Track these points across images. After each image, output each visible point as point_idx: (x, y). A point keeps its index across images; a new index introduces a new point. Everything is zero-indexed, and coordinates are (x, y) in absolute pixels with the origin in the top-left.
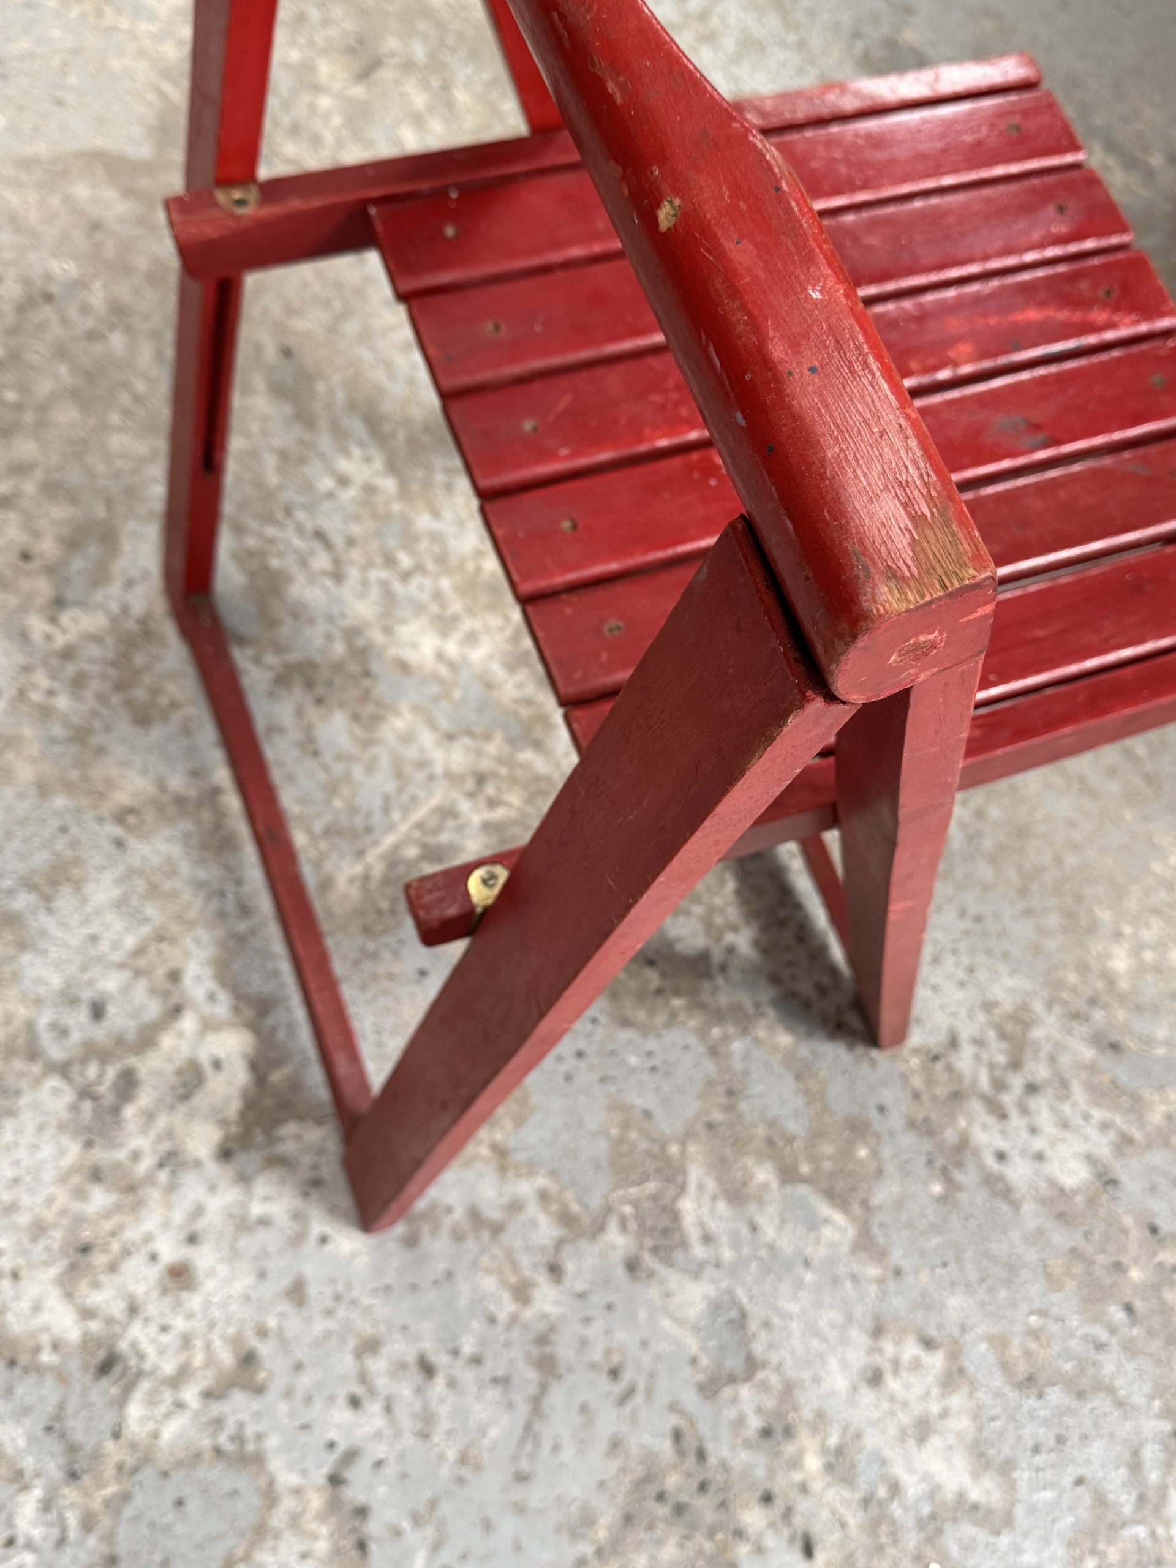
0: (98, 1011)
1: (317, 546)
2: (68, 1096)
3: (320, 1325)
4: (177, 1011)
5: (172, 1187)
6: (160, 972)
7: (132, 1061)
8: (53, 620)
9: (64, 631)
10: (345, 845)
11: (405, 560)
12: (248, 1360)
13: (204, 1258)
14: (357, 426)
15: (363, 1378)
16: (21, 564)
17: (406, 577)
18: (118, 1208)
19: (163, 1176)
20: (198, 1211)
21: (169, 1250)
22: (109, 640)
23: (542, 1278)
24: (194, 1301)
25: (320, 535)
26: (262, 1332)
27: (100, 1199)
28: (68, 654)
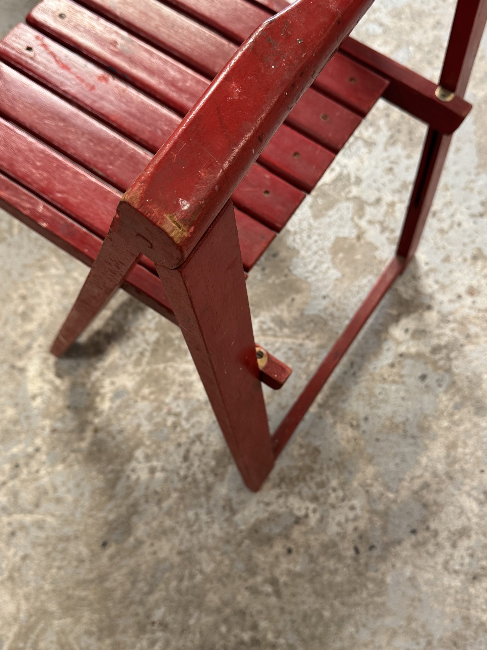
0: (423, 377)
1: (191, 455)
2: (455, 363)
3: (450, 248)
4: (401, 355)
5: (451, 313)
6: (395, 370)
7: (427, 355)
8: (307, 516)
9: (307, 509)
10: (303, 352)
11: (170, 421)
12: (475, 258)
13: (462, 290)
14: (120, 487)
15: (451, 227)
16: (294, 550)
17: (177, 415)
18: (470, 322)
19: (451, 318)
20: (451, 301)
21: (468, 300)
22: (296, 490)
23: (384, 203)
24: (474, 283)
25: (186, 458)
26: (465, 260)
27: (473, 329)
28: (315, 499)
